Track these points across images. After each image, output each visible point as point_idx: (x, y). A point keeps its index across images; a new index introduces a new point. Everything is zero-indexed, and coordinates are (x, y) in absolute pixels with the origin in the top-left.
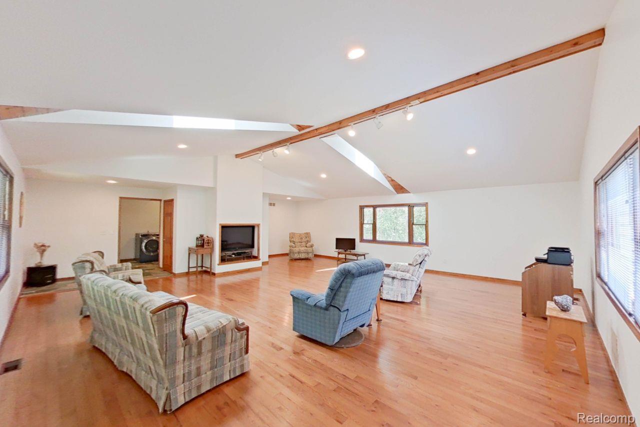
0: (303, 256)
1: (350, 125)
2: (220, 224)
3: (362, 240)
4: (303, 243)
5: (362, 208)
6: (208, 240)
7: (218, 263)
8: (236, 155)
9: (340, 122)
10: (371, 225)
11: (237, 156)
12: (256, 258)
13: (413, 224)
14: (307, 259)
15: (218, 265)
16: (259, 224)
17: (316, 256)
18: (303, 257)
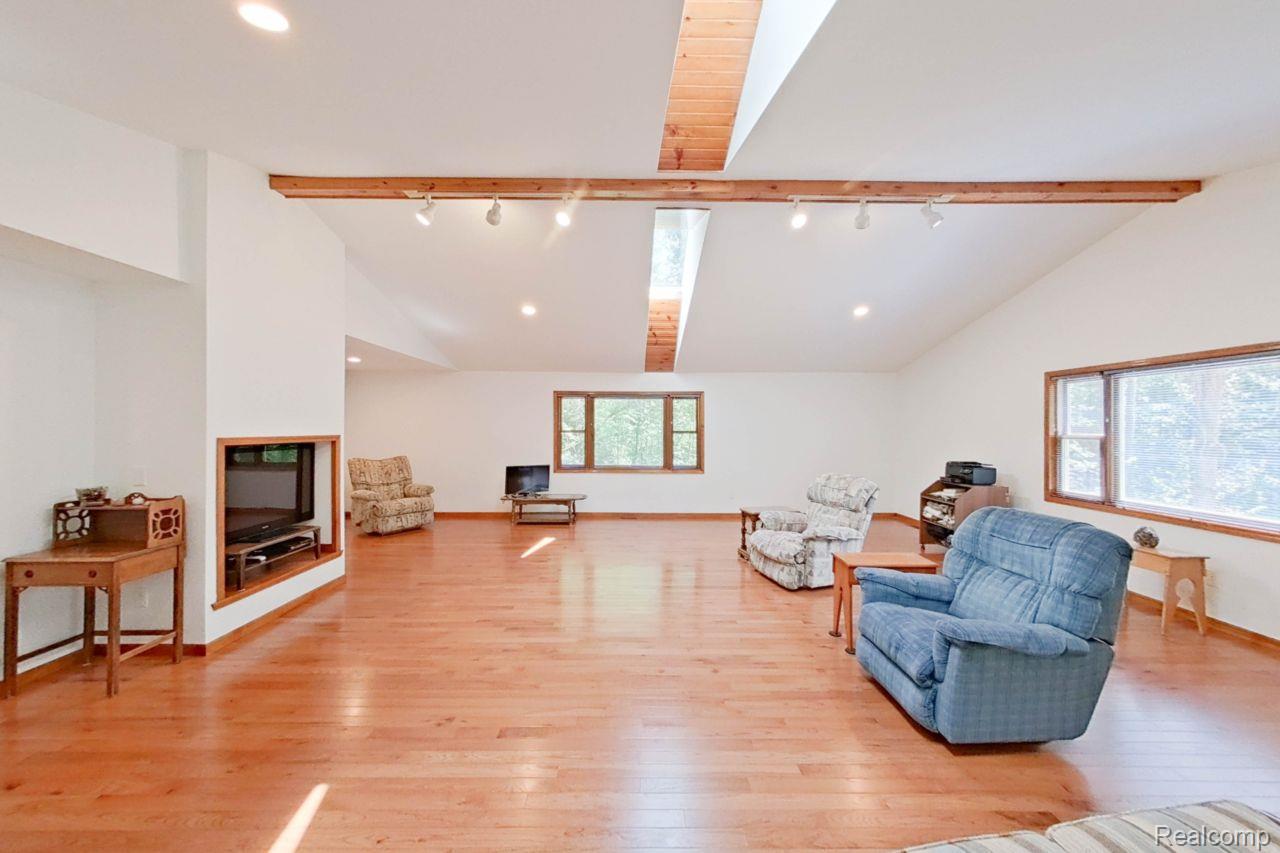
0: (410, 521)
1: (792, 201)
2: (219, 440)
3: (559, 467)
4: (393, 487)
5: (559, 396)
6: (166, 512)
7: (213, 600)
8: (273, 177)
9: (773, 185)
10: (583, 435)
11: (277, 180)
12: (330, 550)
13: (673, 432)
14: (417, 529)
15: (214, 607)
16: (338, 437)
17: (438, 516)
18: (410, 526)
